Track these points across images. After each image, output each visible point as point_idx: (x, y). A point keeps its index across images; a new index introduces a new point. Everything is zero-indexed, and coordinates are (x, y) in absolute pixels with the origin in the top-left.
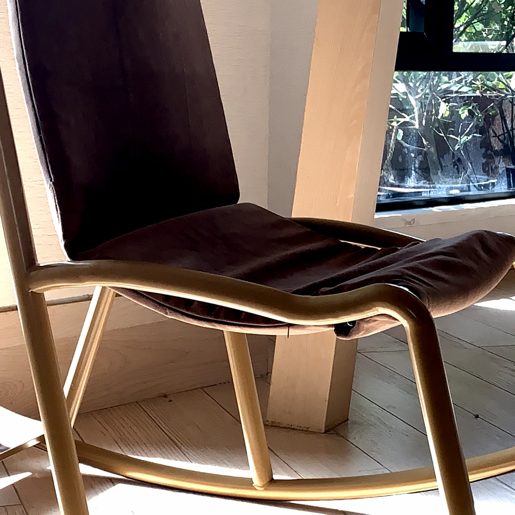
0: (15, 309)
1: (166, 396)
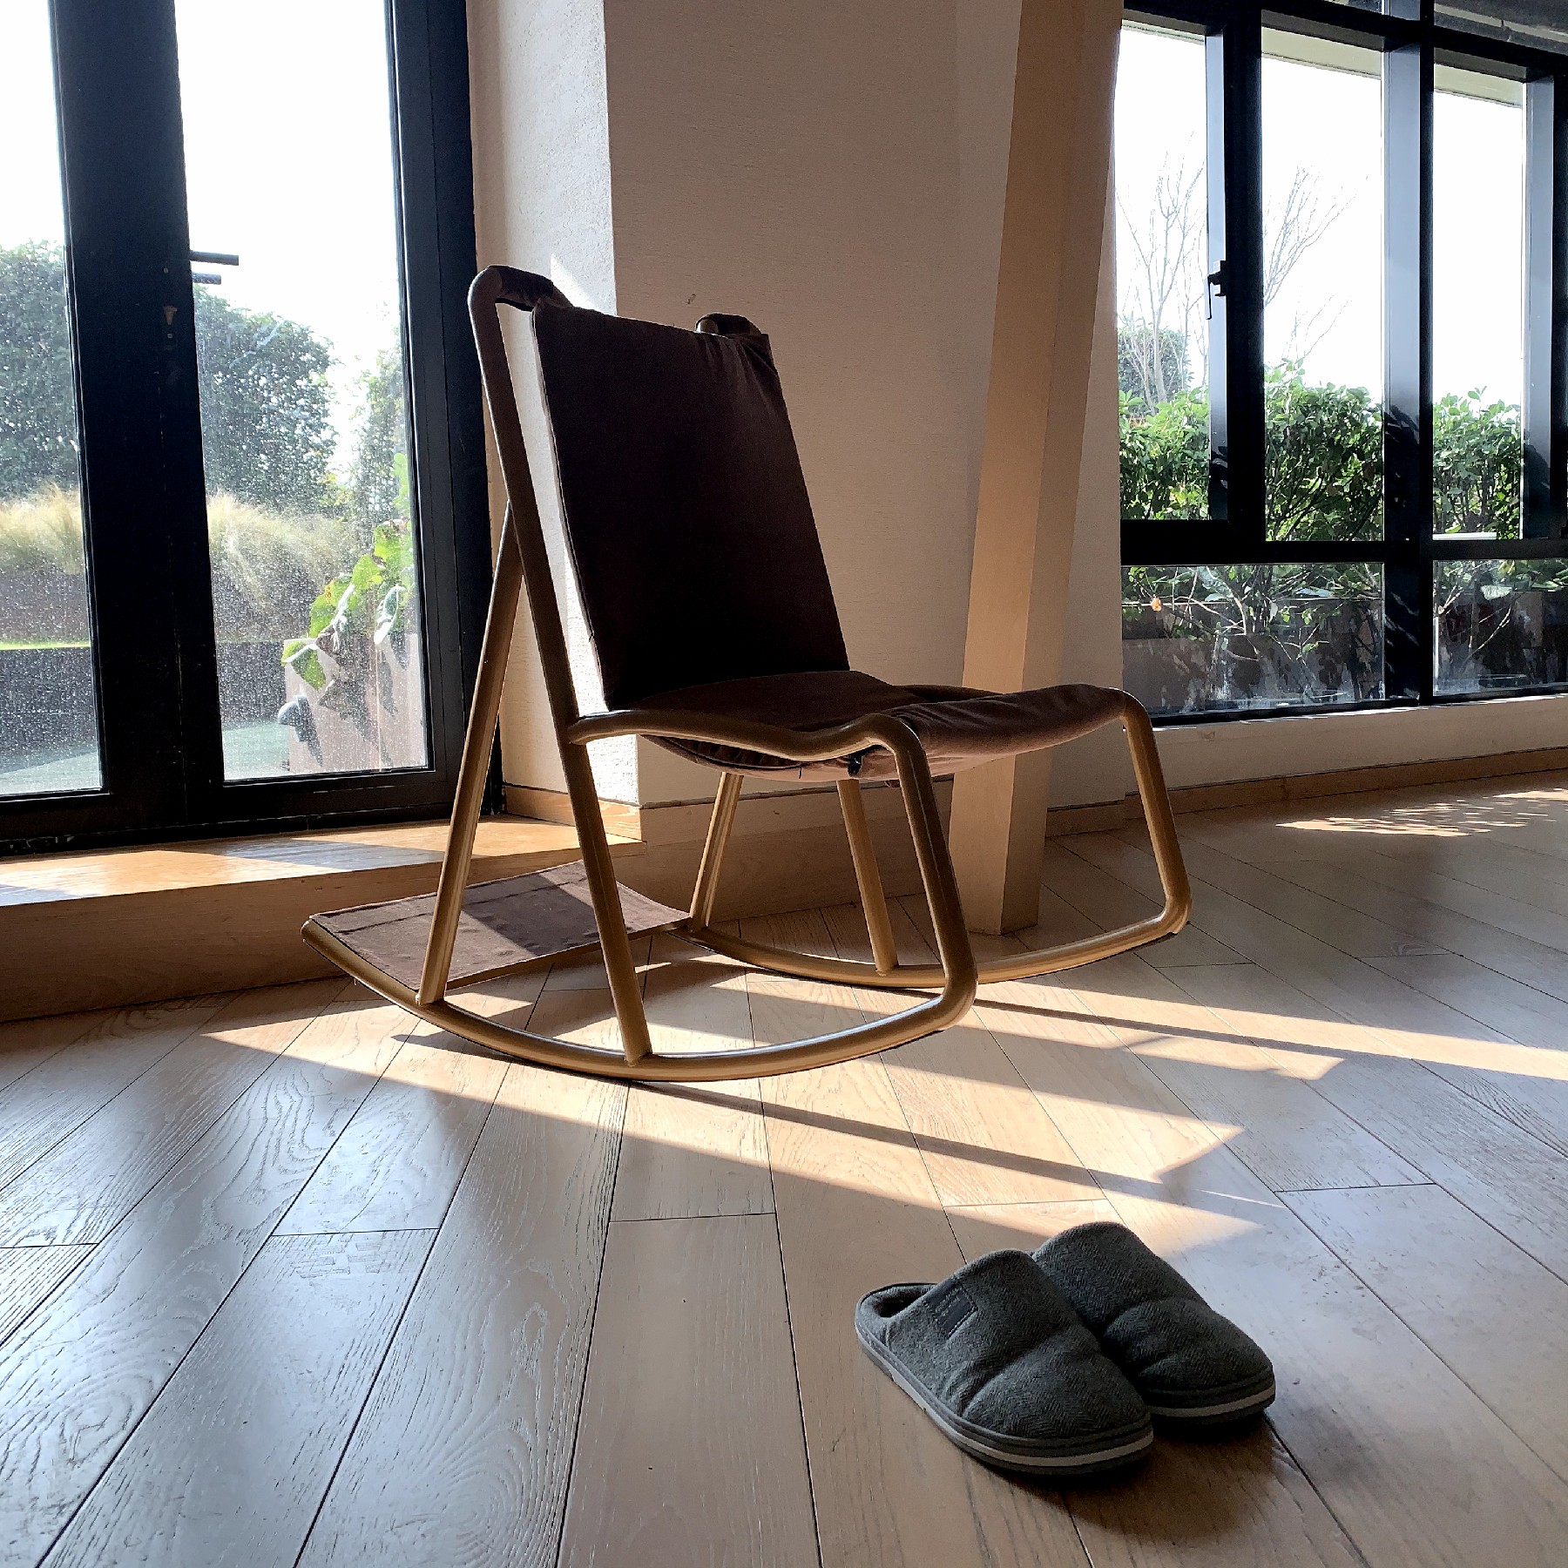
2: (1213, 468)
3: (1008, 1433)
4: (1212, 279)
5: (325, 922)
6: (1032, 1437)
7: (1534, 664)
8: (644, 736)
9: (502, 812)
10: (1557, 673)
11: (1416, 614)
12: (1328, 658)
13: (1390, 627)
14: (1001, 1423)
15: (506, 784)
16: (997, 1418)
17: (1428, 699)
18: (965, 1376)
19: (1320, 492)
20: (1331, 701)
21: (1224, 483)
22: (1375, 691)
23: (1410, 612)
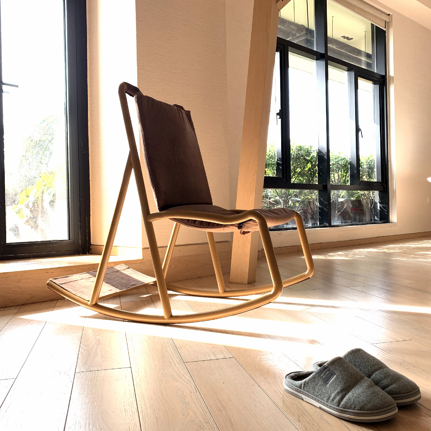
0: (148, 248)
1: (200, 277)
2: (278, 164)
3: (358, 410)
4: (277, 114)
5: (54, 281)
6: (367, 411)
7: (353, 217)
8: (169, 219)
9: (90, 253)
10: (359, 220)
11: (327, 203)
12: (305, 214)
13: (320, 207)
14: (355, 407)
15: (92, 245)
16: (353, 406)
17: (330, 226)
18: (338, 394)
19: (300, 172)
20: (306, 226)
21: (281, 167)
22: (317, 224)
23: (325, 203)
